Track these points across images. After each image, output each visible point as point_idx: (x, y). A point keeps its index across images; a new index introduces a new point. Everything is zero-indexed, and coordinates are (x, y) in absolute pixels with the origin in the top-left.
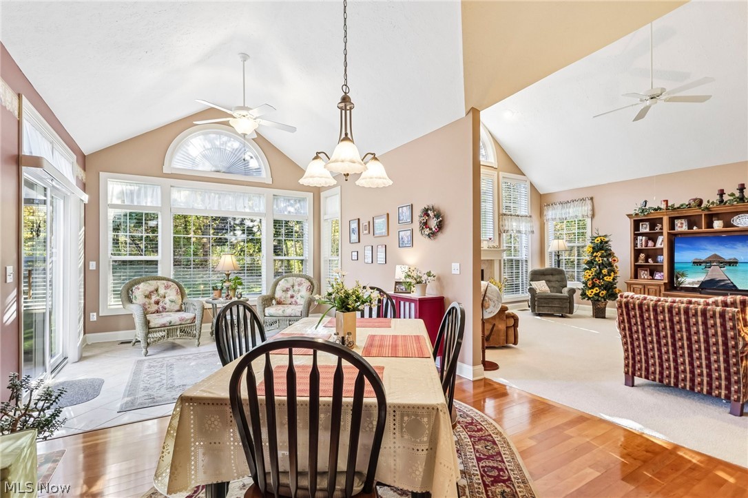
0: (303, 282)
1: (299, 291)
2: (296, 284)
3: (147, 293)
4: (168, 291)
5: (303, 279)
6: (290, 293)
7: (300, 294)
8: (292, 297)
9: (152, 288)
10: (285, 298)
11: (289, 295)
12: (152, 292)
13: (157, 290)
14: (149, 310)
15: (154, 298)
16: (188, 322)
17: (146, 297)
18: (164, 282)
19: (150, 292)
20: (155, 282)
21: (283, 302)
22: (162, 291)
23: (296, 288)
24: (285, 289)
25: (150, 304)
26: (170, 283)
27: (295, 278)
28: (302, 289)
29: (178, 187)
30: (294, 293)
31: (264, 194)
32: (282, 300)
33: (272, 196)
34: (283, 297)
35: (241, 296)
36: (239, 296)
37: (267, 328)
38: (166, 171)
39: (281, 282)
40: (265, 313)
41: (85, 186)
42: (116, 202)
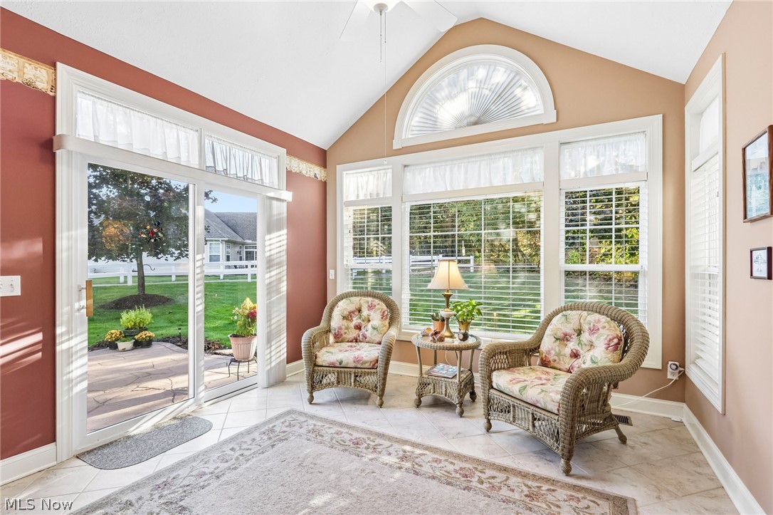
0: (600, 326)
1: (592, 345)
2: (586, 327)
3: (346, 313)
4: (372, 313)
5: (603, 319)
6: (572, 345)
7: (591, 353)
8: (575, 355)
9: (352, 307)
10: (558, 355)
11: (567, 351)
12: (353, 312)
13: (360, 311)
14: (344, 336)
15: (356, 321)
16: (367, 365)
17: (344, 318)
18: (370, 299)
19: (350, 313)
20: (359, 298)
21: (553, 364)
22: (365, 312)
23: (585, 336)
24: (560, 334)
25: (347, 328)
26: (377, 301)
27: (585, 313)
28: (596, 343)
29: (413, 165)
30: (579, 348)
31: (542, 147)
32: (551, 358)
33: (557, 145)
34: (553, 352)
35: (465, 337)
36: (462, 337)
37: (494, 415)
38: (396, 145)
39: (555, 320)
40: (491, 382)
41: (325, 184)
42: (352, 198)
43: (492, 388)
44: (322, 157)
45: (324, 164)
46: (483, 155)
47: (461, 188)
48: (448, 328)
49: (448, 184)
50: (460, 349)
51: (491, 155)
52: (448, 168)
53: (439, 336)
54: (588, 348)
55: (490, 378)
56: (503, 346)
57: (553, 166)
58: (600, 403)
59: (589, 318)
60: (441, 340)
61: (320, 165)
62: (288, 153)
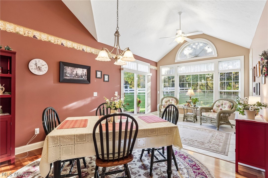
0: (227, 103)
2: (224, 104)
3: (166, 101)
4: (172, 101)
5: (228, 102)
6: (220, 108)
8: (221, 110)
9: (167, 100)
10: (217, 110)
13: (169, 101)
15: (168, 103)
18: (172, 98)
19: (167, 101)
20: (169, 98)
21: (216, 112)
22: (170, 101)
23: (223, 106)
24: (218, 105)
26: (173, 99)
28: (226, 107)
29: (180, 66)
30: (222, 108)
31: (214, 62)
32: (215, 110)
33: (218, 62)
34: (216, 109)
35: (195, 106)
36: (194, 106)
37: (202, 121)
38: (176, 62)
39: (216, 102)
40: (201, 115)
41: (157, 71)
42: (164, 74)
43: (202, 116)
44: (156, 64)
45: (157, 66)
46: (199, 64)
47: (193, 72)
48: (191, 104)
49: (189, 71)
50: (194, 108)
51: (200, 64)
52: (189, 67)
53: (189, 105)
54: (224, 108)
55: (201, 114)
56: (204, 107)
57: (217, 67)
58: (226, 118)
59: (224, 102)
60: (189, 106)
61: (156, 66)
62: (150, 65)
